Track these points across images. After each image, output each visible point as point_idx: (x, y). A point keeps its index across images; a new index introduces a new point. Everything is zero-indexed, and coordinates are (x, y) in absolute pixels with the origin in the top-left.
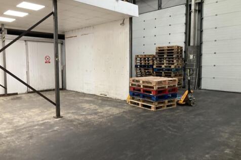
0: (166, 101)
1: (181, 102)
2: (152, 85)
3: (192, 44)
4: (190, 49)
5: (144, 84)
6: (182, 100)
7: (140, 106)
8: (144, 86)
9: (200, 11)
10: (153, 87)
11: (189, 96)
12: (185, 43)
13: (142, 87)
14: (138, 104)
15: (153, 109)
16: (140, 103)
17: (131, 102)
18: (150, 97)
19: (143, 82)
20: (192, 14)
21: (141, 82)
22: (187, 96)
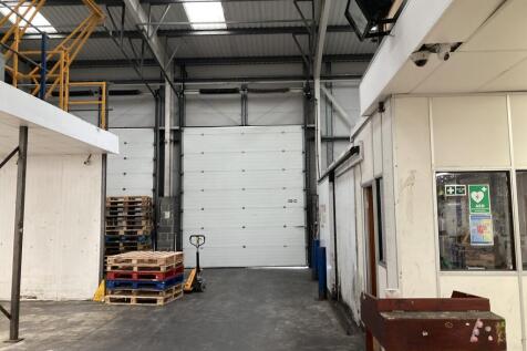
0: (173, 288)
1: (189, 287)
2: (158, 265)
3: (166, 194)
4: (164, 202)
5: (141, 265)
6: (190, 284)
7: (133, 303)
8: (140, 268)
9: (177, 142)
10: (159, 269)
11: (199, 277)
12: (154, 190)
13: (135, 269)
14: (129, 300)
15: (160, 303)
16: (133, 297)
17: (112, 300)
18: (154, 285)
19: (139, 261)
20: (167, 147)
21: (134, 262)
22: (195, 278)
